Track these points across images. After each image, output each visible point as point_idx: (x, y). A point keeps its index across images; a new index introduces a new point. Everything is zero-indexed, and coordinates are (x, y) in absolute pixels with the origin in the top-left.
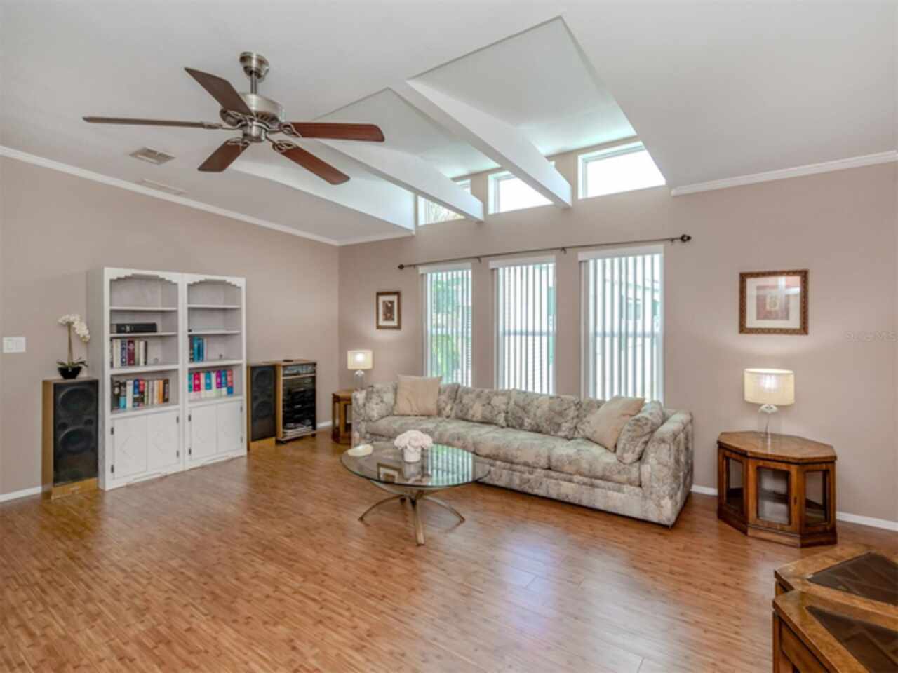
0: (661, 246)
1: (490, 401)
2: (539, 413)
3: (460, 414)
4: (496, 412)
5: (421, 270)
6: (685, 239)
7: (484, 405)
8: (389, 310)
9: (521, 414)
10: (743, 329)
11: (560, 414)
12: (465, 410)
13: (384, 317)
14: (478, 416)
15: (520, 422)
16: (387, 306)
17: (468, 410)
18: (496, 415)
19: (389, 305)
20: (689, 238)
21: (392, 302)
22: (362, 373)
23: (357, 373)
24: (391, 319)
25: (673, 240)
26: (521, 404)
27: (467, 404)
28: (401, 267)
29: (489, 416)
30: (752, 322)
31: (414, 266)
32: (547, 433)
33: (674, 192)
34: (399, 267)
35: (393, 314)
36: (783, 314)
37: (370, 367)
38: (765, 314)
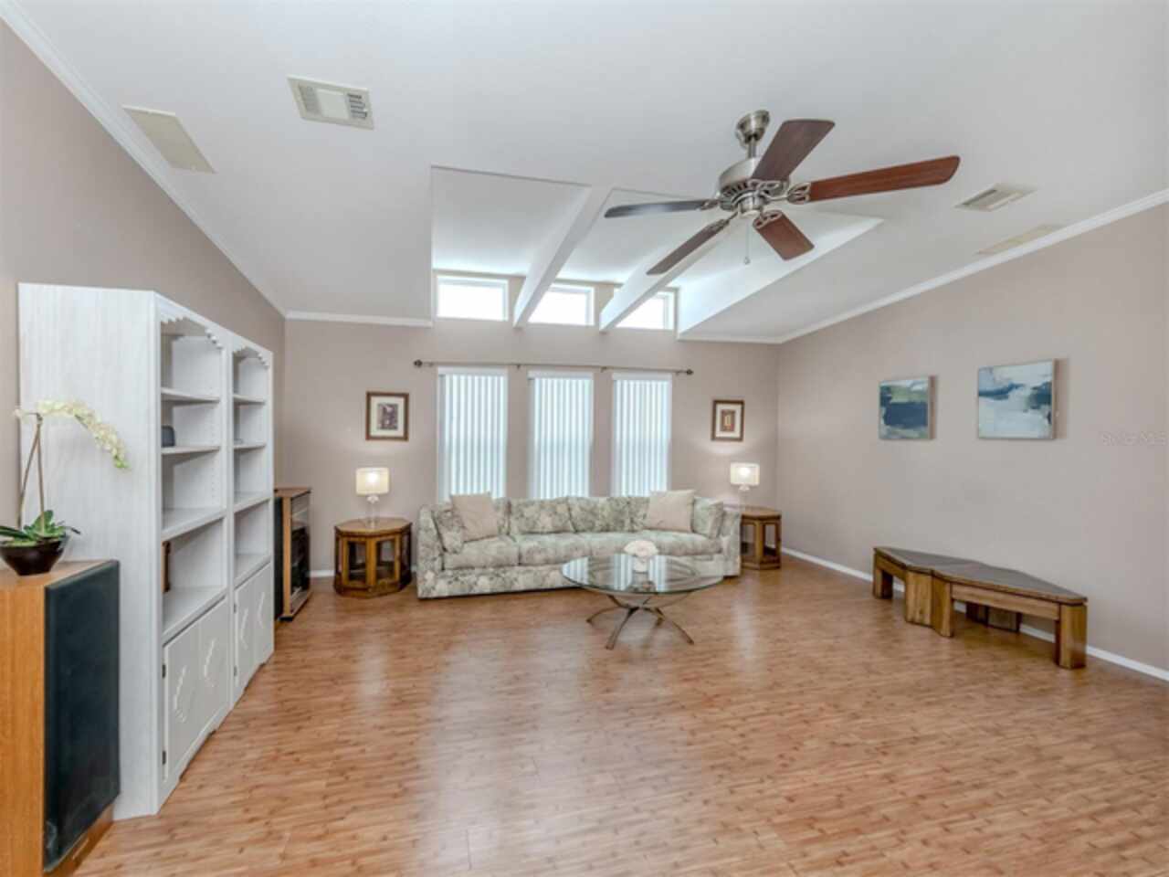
0: (669, 376)
1: (555, 510)
2: (605, 514)
4: (564, 520)
5: (440, 370)
6: (689, 372)
7: (550, 515)
8: (389, 418)
9: (590, 518)
10: (714, 438)
11: (621, 512)
12: (531, 523)
13: (380, 425)
14: (549, 527)
15: (591, 524)
16: (384, 409)
17: (535, 523)
18: (566, 522)
19: (389, 409)
20: (691, 372)
21: (394, 407)
22: (376, 498)
23: (370, 499)
24: (392, 426)
25: (678, 372)
26: (588, 508)
27: (532, 517)
28: (418, 364)
29: (560, 524)
30: (719, 434)
31: (431, 364)
32: (615, 530)
33: (678, 337)
34: (416, 363)
35: (396, 421)
36: (732, 429)
37: (386, 490)
38: (724, 429)
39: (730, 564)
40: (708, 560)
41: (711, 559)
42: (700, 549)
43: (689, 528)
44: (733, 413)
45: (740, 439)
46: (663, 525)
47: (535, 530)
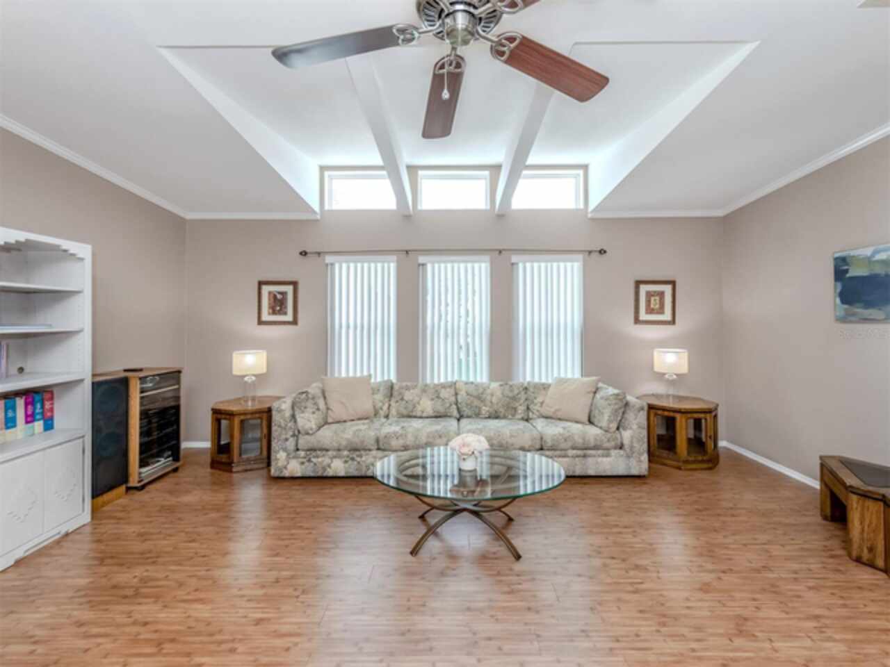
0: (580, 257)
1: (439, 394)
2: (494, 400)
3: (405, 412)
4: (448, 405)
5: (329, 259)
6: (602, 252)
7: (432, 399)
8: (278, 304)
9: (476, 403)
10: (637, 321)
11: (514, 398)
12: (410, 407)
13: (271, 311)
14: (429, 411)
15: (477, 411)
16: (275, 297)
17: (414, 407)
18: (449, 407)
19: (279, 297)
20: (605, 252)
21: (284, 294)
22: (254, 378)
23: (246, 379)
24: (282, 311)
25: (590, 252)
26: (475, 393)
27: (412, 401)
28: (304, 254)
29: (442, 410)
30: (643, 316)
31: (319, 254)
32: (505, 417)
33: (590, 216)
34: (301, 253)
35: (286, 307)
36: (661, 310)
37: (264, 371)
38: (650, 311)
39: (633, 462)
40: (603, 456)
41: (608, 456)
42: (592, 443)
43: (585, 419)
44: (661, 294)
45: (673, 322)
46: (559, 415)
47: (414, 414)
